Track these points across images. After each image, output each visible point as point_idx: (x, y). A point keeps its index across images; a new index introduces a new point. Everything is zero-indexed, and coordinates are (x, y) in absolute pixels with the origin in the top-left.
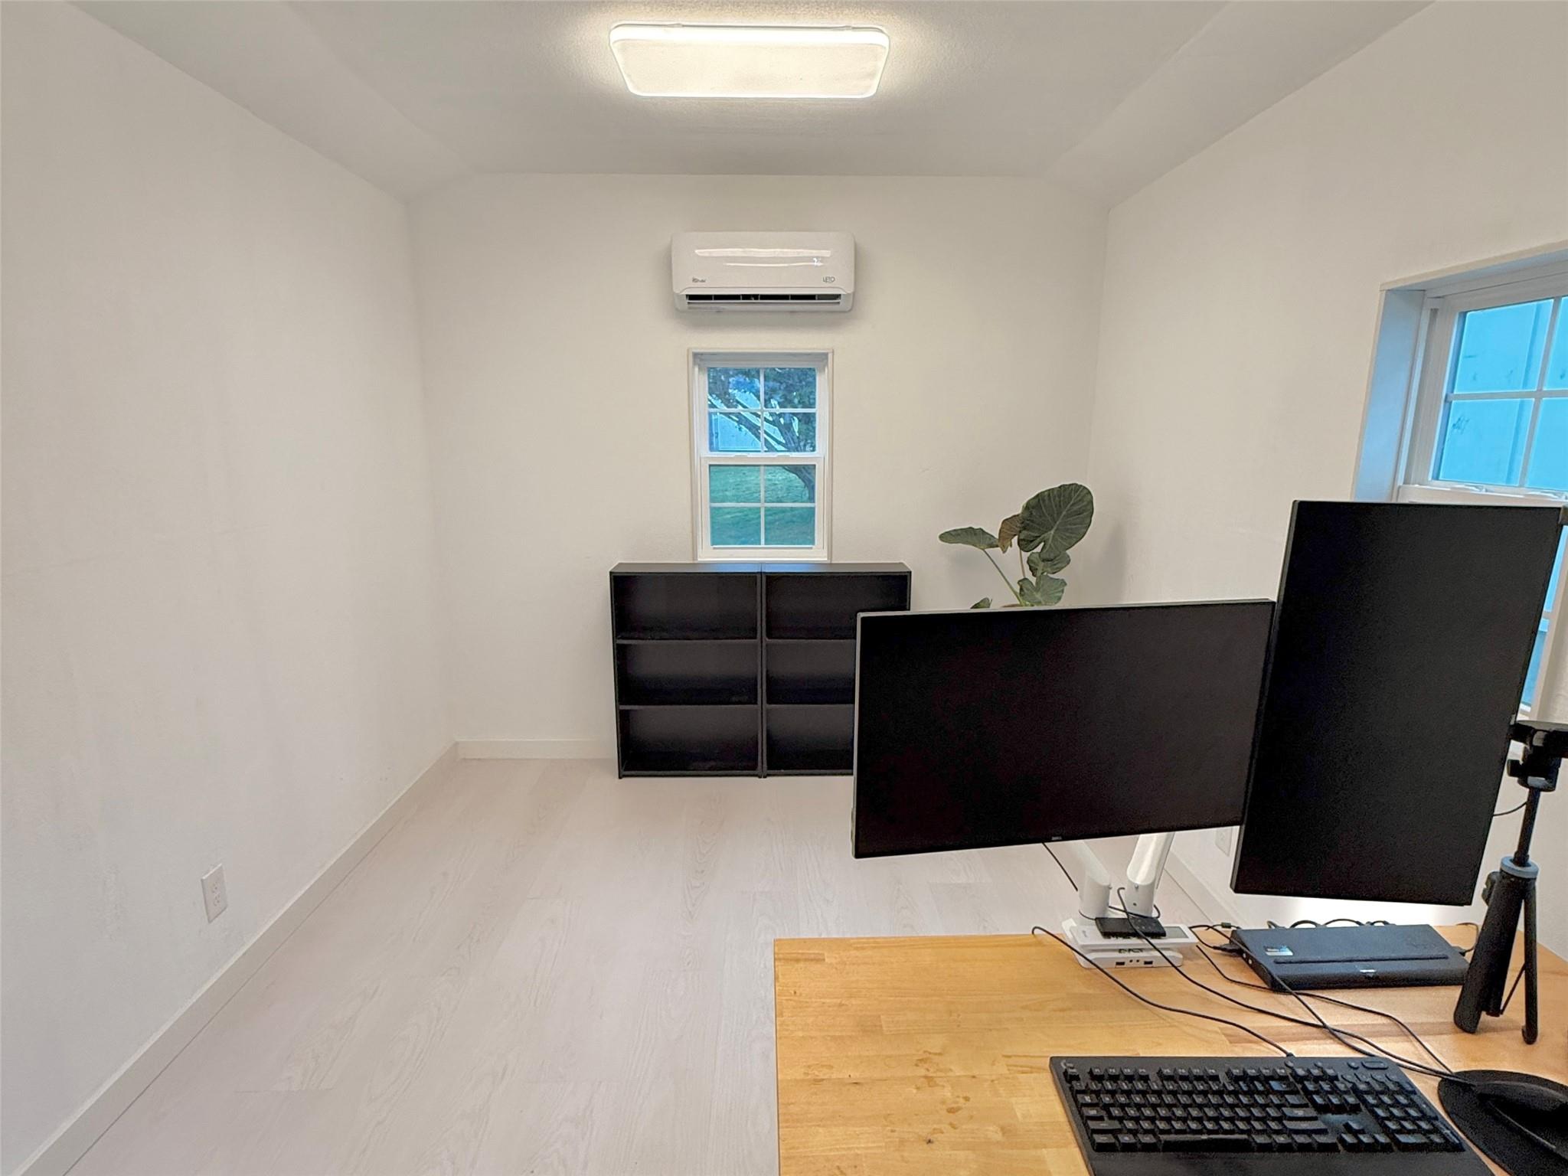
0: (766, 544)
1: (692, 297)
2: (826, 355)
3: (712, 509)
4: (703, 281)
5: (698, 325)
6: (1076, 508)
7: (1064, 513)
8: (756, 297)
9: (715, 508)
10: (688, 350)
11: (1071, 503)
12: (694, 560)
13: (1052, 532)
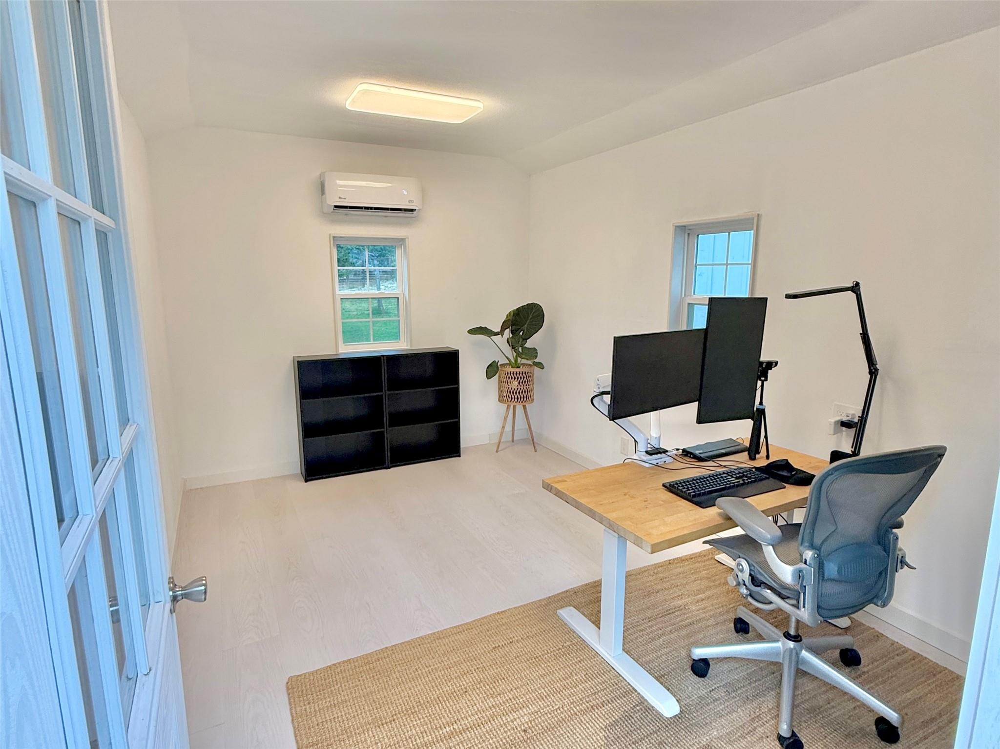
0: (374, 340)
1: (336, 207)
2: (405, 239)
3: (343, 323)
4: (345, 199)
5: (334, 221)
6: (535, 314)
7: (531, 317)
8: (371, 208)
9: (346, 323)
10: (330, 235)
11: (534, 311)
12: (337, 352)
13: (526, 326)
